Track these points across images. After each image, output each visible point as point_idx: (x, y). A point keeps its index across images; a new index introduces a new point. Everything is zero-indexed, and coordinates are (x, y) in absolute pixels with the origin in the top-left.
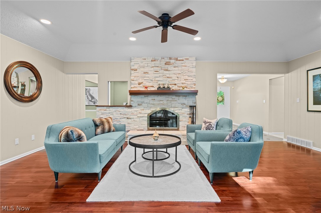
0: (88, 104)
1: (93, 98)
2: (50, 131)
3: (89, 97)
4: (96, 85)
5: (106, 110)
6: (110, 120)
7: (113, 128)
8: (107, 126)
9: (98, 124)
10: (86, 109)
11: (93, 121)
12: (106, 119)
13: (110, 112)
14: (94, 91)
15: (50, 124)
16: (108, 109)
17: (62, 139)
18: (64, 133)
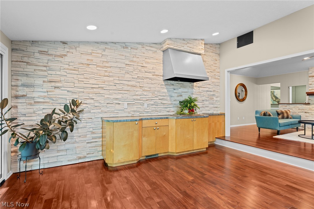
0: (273, 103)
1: (276, 98)
2: (257, 112)
3: (273, 98)
4: (278, 88)
5: (286, 106)
6: (288, 112)
7: (290, 117)
8: (285, 115)
9: (280, 113)
10: (271, 107)
11: (276, 111)
12: (285, 111)
13: (290, 107)
14: (277, 93)
15: (257, 110)
16: (289, 106)
17: (262, 115)
18: (263, 113)
